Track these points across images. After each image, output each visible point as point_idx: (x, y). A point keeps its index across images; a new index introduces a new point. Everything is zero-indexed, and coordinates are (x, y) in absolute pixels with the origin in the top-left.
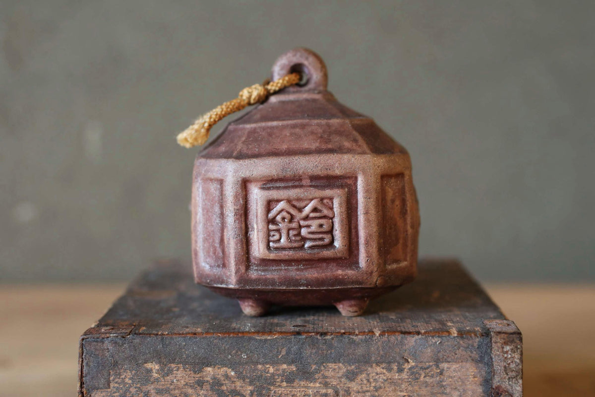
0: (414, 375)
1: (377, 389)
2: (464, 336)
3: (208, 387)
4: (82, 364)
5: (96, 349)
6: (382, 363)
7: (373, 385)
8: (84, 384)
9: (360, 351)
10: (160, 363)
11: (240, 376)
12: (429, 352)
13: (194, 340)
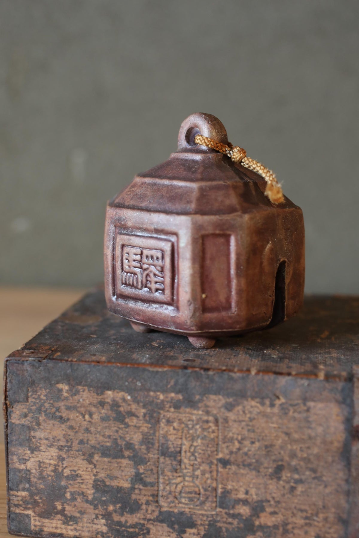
0: (284, 410)
1: (251, 420)
2: (330, 379)
3: (109, 407)
4: (6, 381)
5: (18, 370)
6: (256, 397)
7: (248, 415)
8: (7, 397)
9: (238, 386)
10: (69, 384)
11: (135, 400)
12: (297, 391)
13: (98, 368)
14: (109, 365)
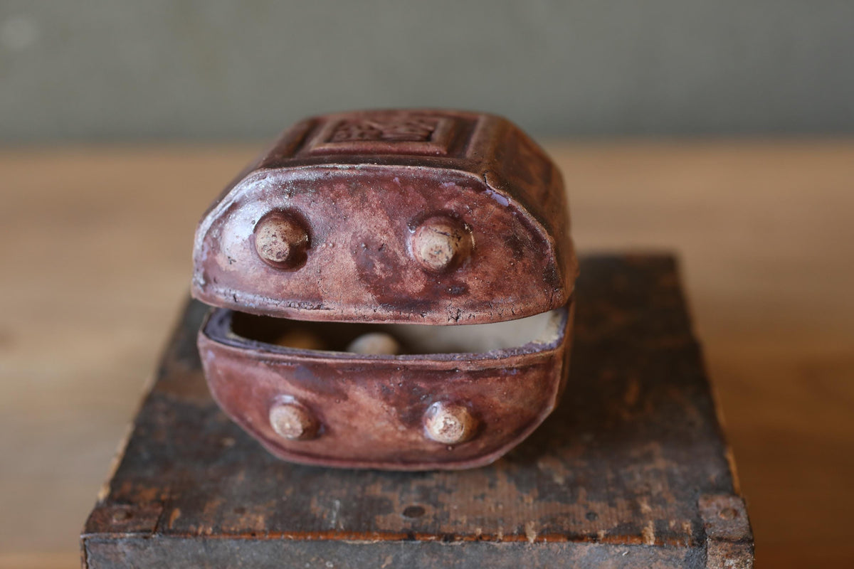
2: (665, 545)
9: (505, 562)
12: (610, 565)
13: (253, 544)
14: (274, 537)
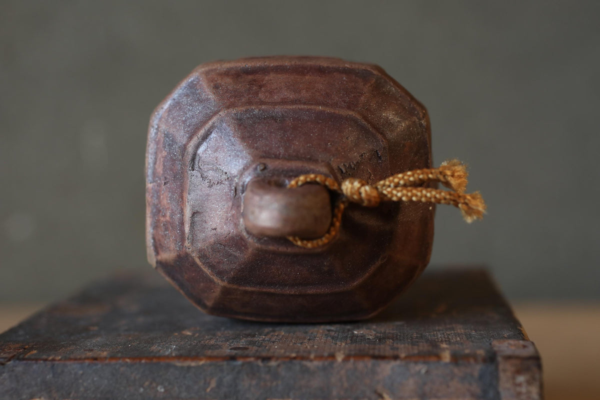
9: (316, 383)
10: (49, 397)
12: (411, 384)
13: (94, 368)
14: (113, 362)
